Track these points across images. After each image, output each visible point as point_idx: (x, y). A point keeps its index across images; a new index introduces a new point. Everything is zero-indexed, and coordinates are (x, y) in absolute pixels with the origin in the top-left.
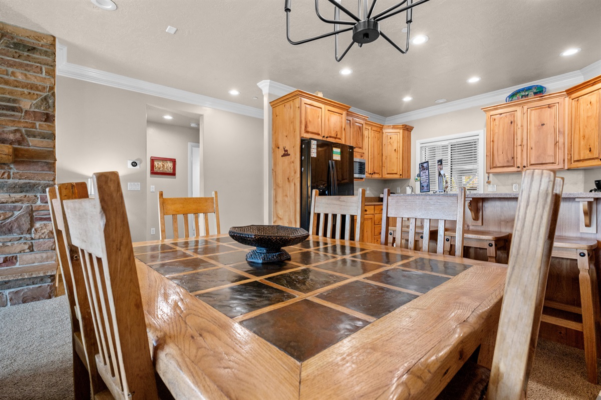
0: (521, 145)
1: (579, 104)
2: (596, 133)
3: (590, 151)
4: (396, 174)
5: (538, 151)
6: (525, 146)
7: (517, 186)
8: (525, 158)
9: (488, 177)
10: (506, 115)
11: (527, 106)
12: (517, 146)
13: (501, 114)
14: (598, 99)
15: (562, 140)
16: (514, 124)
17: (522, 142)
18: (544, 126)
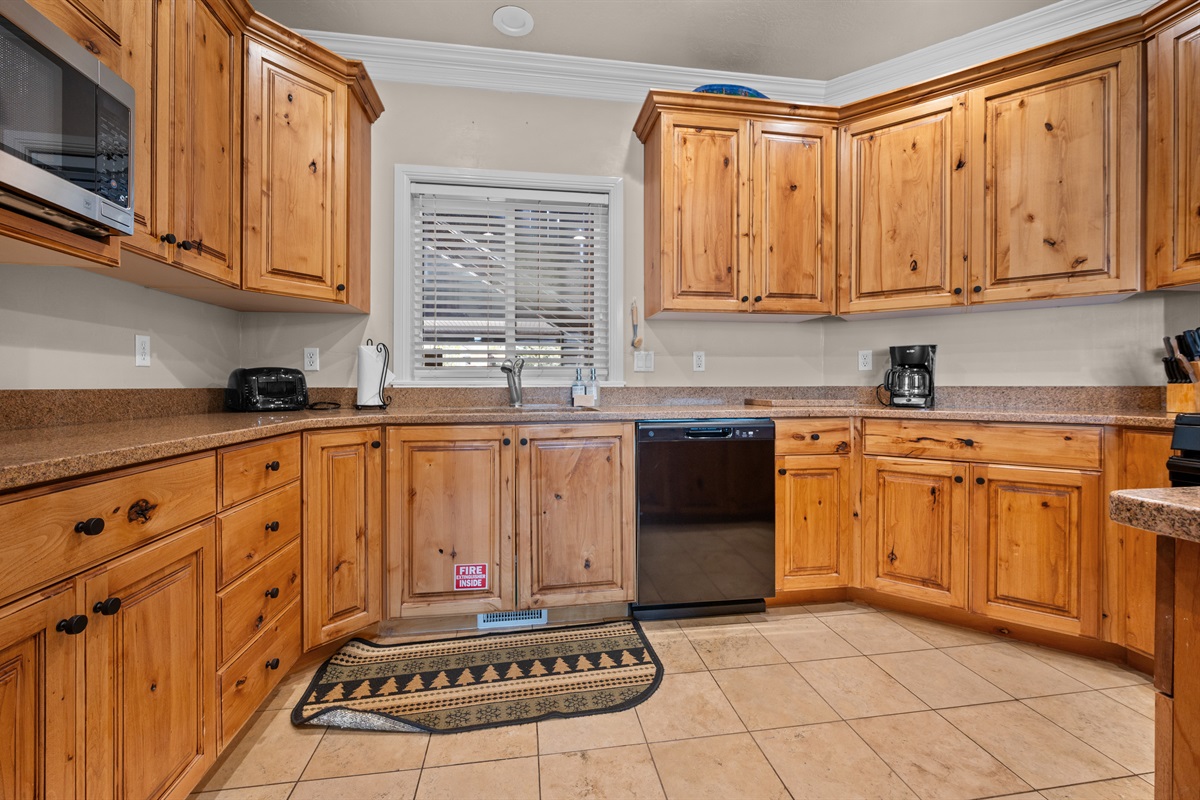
0: (747, 235)
1: (876, 148)
2: (932, 224)
3: (914, 269)
4: (319, 279)
5: (784, 260)
6: (757, 240)
7: (703, 358)
8: (758, 274)
9: (635, 327)
10: (713, 137)
11: (761, 125)
12: (738, 237)
13: (699, 129)
14: (938, 138)
15: (829, 238)
16: (732, 170)
17: (750, 225)
18: (796, 193)
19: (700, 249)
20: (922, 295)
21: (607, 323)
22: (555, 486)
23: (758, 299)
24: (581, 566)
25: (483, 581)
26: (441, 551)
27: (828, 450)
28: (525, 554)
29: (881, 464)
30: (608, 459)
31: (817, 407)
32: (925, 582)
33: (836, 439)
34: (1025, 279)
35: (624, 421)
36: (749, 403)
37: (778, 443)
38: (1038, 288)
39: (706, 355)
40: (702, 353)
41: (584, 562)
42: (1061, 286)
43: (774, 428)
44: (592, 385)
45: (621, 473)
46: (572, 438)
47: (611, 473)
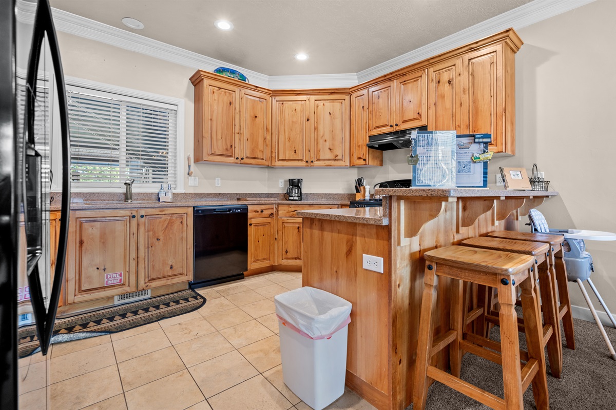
0: (238, 133)
1: (284, 108)
2: (300, 138)
3: (295, 152)
5: (252, 144)
6: (242, 135)
7: (220, 181)
8: (242, 149)
9: (189, 166)
10: (225, 92)
11: (244, 91)
12: (235, 134)
13: (220, 88)
14: (302, 109)
15: (269, 138)
16: (233, 107)
17: (240, 129)
18: (257, 119)
19: (219, 137)
20: (297, 162)
21: (175, 164)
22: (157, 235)
23: (242, 159)
24: (168, 268)
25: (121, 280)
26: (98, 268)
27: (266, 216)
28: (141, 266)
29: (283, 220)
30: (181, 222)
31: (263, 201)
32: (296, 259)
33: (269, 212)
34: (324, 160)
35: (188, 207)
36: (239, 199)
37: (249, 214)
38: (328, 163)
39: (221, 179)
40: (219, 179)
41: (170, 267)
42: (332, 163)
43: (247, 209)
44: (169, 192)
45: (187, 228)
46: (165, 214)
47: (182, 228)
